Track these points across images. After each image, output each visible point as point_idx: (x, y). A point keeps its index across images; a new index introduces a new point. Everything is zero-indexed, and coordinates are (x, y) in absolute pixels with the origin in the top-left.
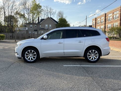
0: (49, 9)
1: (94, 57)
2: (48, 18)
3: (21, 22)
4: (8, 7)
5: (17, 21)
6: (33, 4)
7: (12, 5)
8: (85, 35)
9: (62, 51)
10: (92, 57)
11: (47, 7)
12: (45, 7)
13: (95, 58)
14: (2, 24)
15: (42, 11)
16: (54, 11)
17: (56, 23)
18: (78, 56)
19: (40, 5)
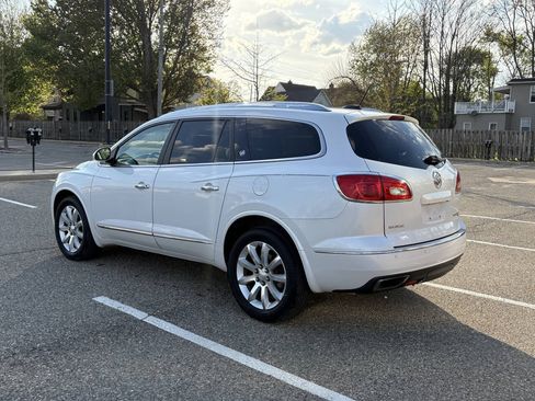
8: (242, 154)
9: (147, 227)
10: (258, 285)
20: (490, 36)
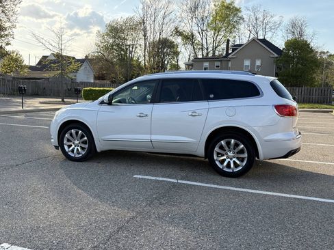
0: (260, 16)
1: (234, 161)
2: (254, 40)
3: (185, 54)
4: (153, 19)
5: (177, 54)
6: (217, 4)
7: (162, 13)
8: (212, 96)
9: (147, 137)
10: (228, 160)
11: (254, 10)
12: (248, 10)
13: (236, 165)
14: (140, 62)
15: (241, 21)
16: (276, 19)
17: (276, 55)
18: (191, 153)
19: (236, 5)
20: (178, 32)
